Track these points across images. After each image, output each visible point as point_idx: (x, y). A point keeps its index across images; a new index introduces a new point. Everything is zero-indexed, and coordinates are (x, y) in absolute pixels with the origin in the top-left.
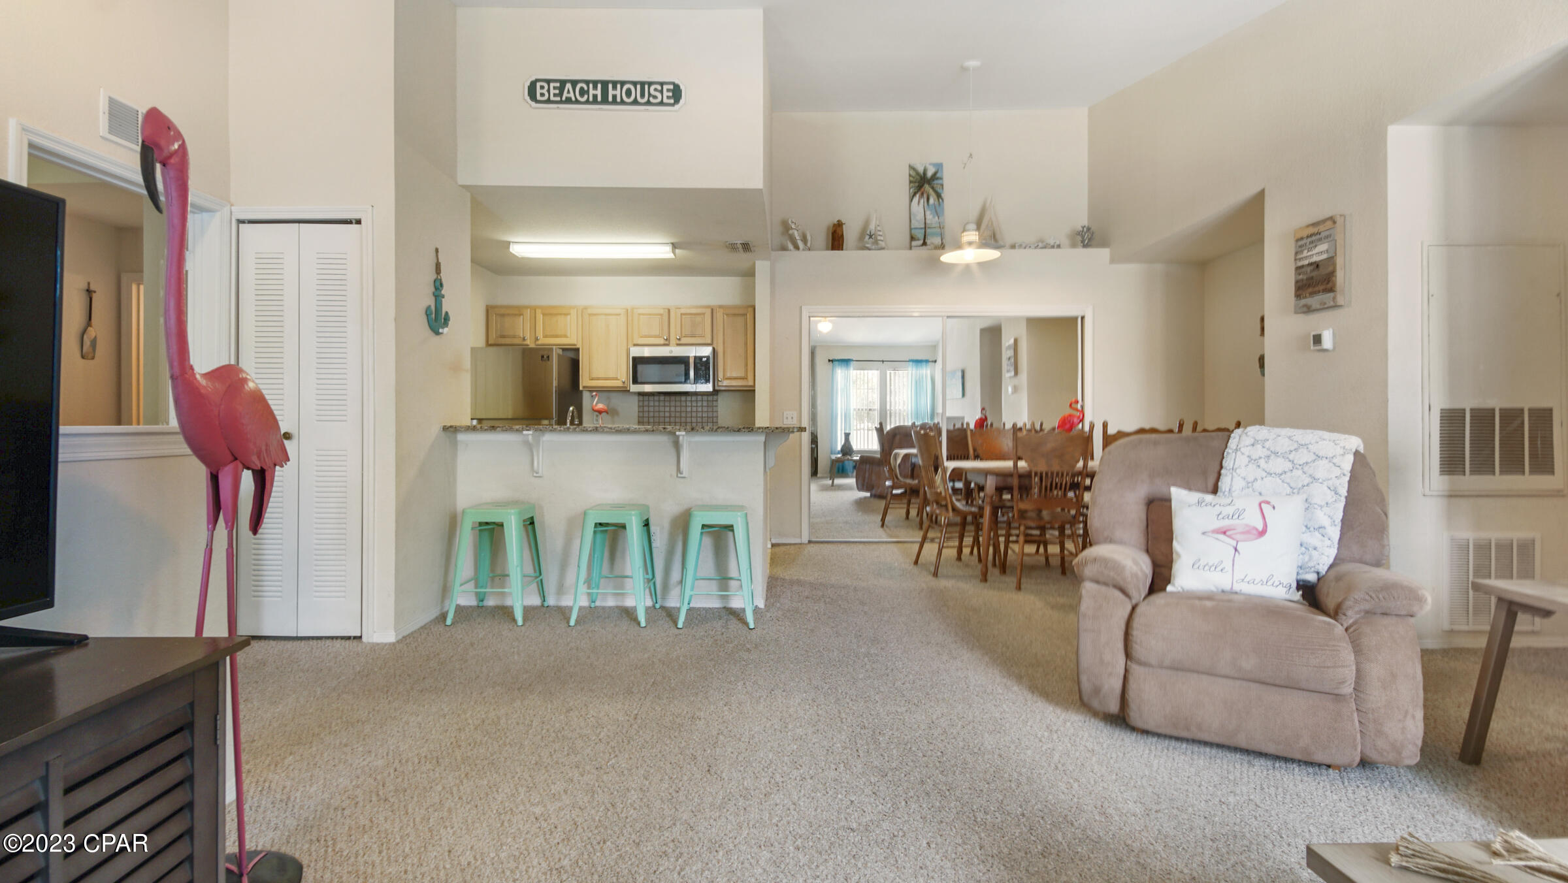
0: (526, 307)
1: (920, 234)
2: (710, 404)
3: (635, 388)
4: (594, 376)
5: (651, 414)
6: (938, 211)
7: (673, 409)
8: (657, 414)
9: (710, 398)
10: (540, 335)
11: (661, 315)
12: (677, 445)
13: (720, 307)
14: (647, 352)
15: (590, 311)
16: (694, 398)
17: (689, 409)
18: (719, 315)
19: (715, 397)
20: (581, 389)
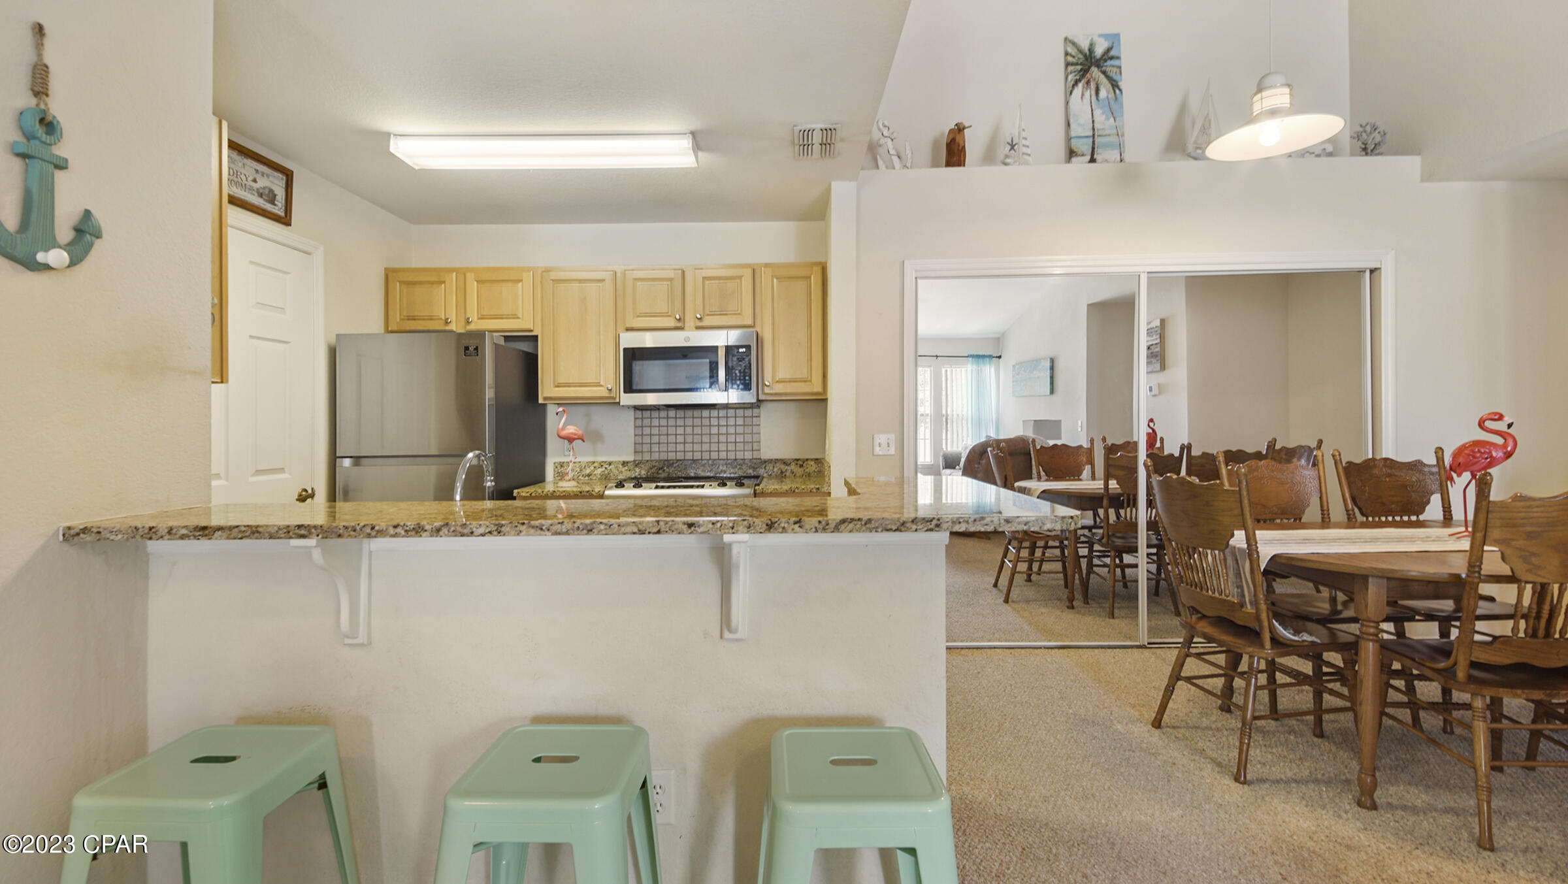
0: (450, 270)
1: (1084, 146)
2: (748, 421)
3: (628, 399)
4: (561, 380)
5: (655, 439)
6: (1114, 111)
7: (689, 430)
8: (664, 439)
9: (748, 412)
10: (473, 315)
11: (671, 280)
12: (722, 558)
13: (767, 265)
14: (649, 340)
15: (554, 275)
16: (722, 413)
17: (714, 430)
18: (765, 278)
19: (756, 411)
20: (541, 401)
